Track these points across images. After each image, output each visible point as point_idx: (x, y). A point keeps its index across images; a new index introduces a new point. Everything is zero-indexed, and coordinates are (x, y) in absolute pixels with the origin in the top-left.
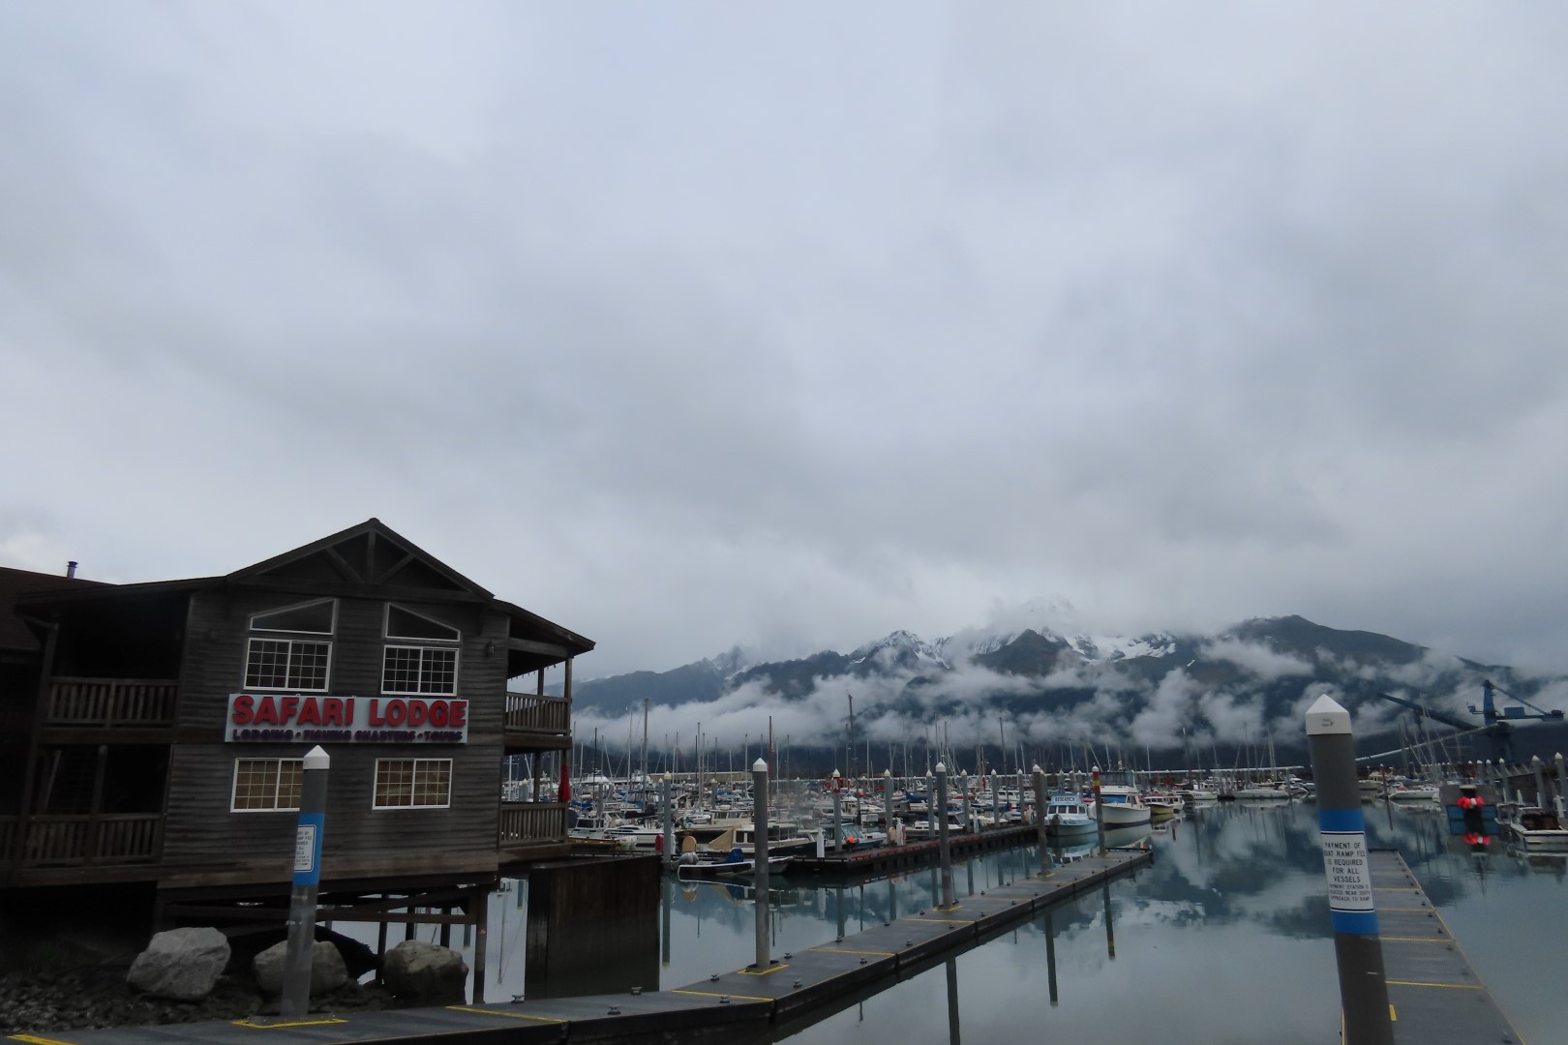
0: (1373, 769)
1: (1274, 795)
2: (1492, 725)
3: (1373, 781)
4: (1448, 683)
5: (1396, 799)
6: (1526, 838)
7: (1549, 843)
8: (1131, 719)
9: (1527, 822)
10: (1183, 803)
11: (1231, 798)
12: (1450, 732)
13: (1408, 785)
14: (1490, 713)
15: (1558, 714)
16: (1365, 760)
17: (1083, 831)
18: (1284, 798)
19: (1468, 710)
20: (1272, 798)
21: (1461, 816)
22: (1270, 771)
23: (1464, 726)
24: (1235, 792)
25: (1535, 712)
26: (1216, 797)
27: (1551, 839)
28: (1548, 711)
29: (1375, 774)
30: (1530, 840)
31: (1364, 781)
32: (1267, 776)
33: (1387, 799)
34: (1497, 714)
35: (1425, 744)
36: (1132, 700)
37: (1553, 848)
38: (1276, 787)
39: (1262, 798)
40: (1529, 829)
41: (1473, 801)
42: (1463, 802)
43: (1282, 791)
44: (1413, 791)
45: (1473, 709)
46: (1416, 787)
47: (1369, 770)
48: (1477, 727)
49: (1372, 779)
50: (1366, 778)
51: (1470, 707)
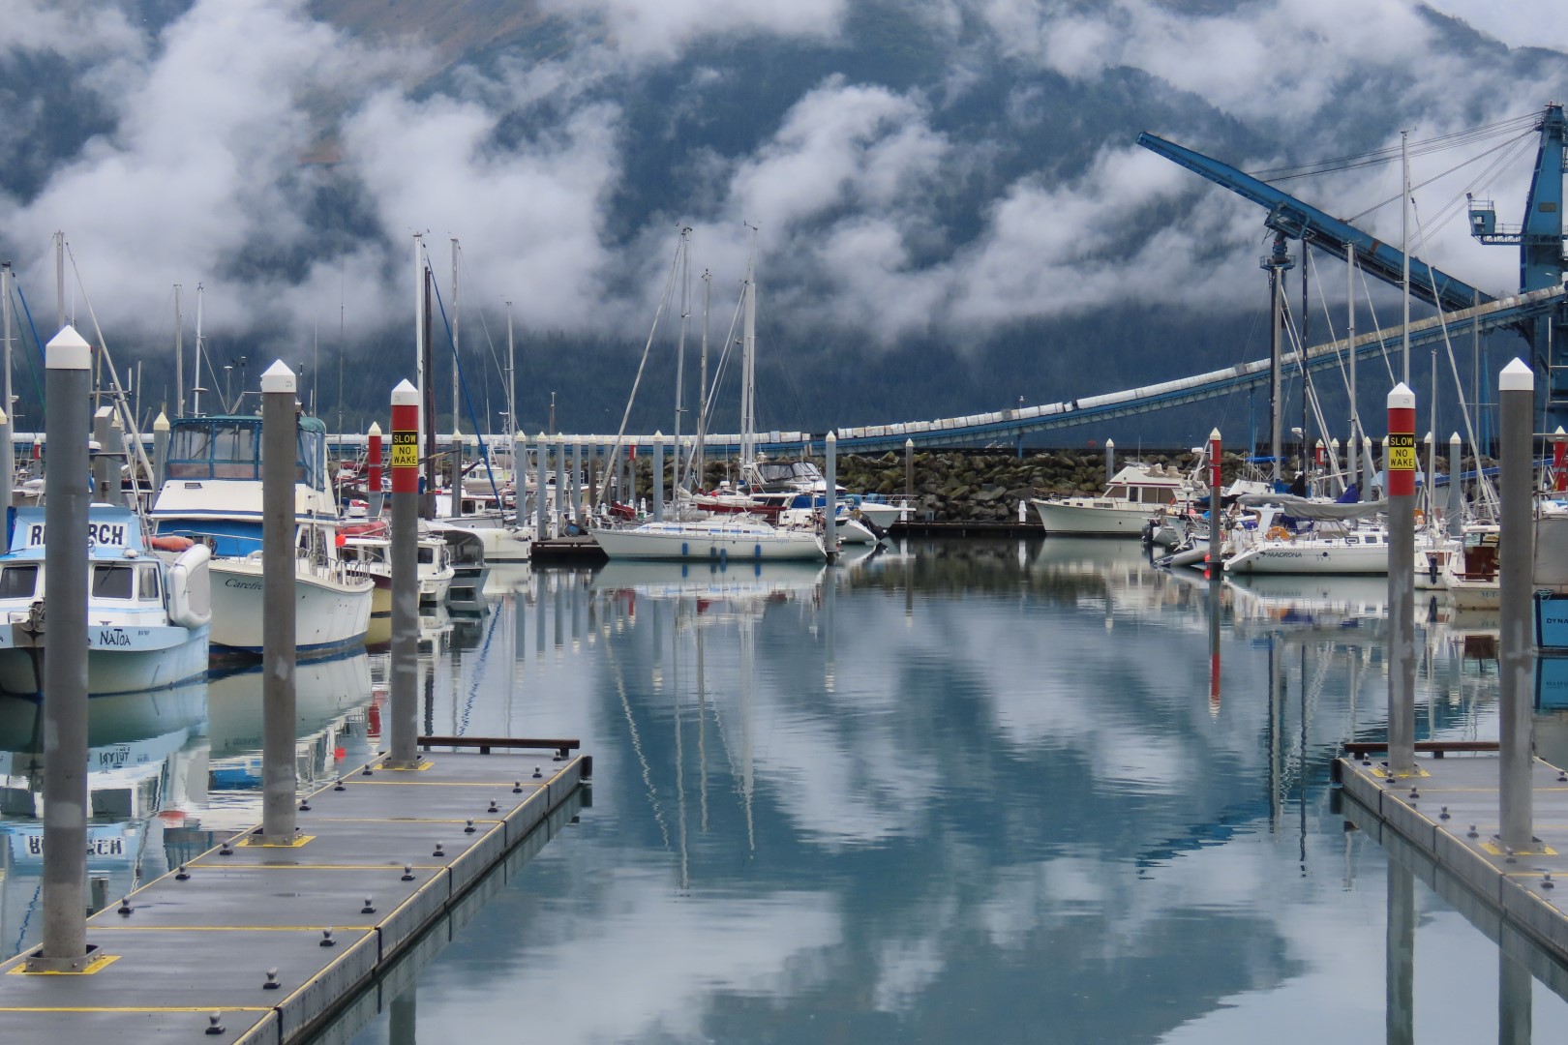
0: (1123, 455)
1: (768, 550)
2: (1544, 293)
3: (1123, 504)
5: (1248, 574)
8: (26, 187)
10: (450, 571)
11: (592, 559)
12: (1390, 317)
13: (1287, 522)
14: (1541, 246)
16: (1054, 418)
17: (146, 678)
18: (806, 560)
19: (1466, 226)
20: (757, 561)
22: (734, 449)
23: (1456, 296)
24: (610, 538)
26: (523, 551)
29: (1135, 473)
31: (1088, 503)
32: (718, 470)
33: (1216, 570)
35: (1336, 346)
36: (37, 105)
38: (771, 511)
39: (717, 560)
43: (795, 531)
44: (1320, 544)
45: (1483, 226)
46: (1326, 526)
47: (1111, 457)
48: (1486, 299)
49: (1118, 491)
50: (1097, 490)
51: (1473, 214)
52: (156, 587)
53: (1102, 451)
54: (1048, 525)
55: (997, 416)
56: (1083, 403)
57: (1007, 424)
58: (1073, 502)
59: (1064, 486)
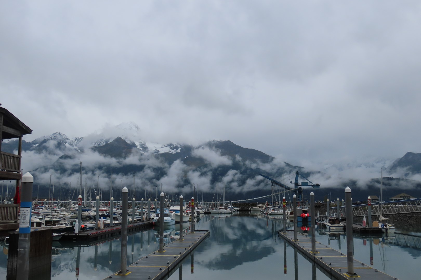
0: (258, 203)
1: (226, 212)
2: (297, 188)
3: (258, 208)
4: (281, 172)
5: (270, 214)
6: (330, 227)
7: (337, 229)
8: (158, 179)
9: (330, 222)
10: (197, 214)
11: (210, 213)
12: (283, 191)
13: (274, 210)
14: (296, 184)
15: (318, 185)
16: (252, 200)
17: (169, 224)
18: (229, 213)
19: (289, 182)
20: (225, 213)
21: (301, 220)
22: (223, 203)
23: (289, 189)
24: (211, 211)
25: (311, 184)
26: (203, 212)
27: (338, 228)
28: (315, 184)
29: (259, 205)
30: (331, 228)
31: (255, 208)
32: (221, 205)
33: (267, 214)
34: (299, 184)
35: (278, 193)
36: (159, 172)
37: (338, 230)
38: (226, 209)
39: (221, 213)
40: (331, 224)
41: (306, 215)
42: (303, 215)
43: (228, 210)
44: (277, 212)
45: (291, 182)
46: (277, 210)
47: (257, 204)
48: (292, 189)
49: (258, 207)
50: (256, 207)
51: (290, 181)
52: (170, 216)
53: (257, 203)
54: (252, 210)
55: (247, 200)
56: (255, 199)
57: (248, 201)
58: (254, 208)
59: (253, 206)
